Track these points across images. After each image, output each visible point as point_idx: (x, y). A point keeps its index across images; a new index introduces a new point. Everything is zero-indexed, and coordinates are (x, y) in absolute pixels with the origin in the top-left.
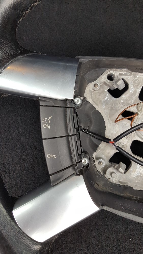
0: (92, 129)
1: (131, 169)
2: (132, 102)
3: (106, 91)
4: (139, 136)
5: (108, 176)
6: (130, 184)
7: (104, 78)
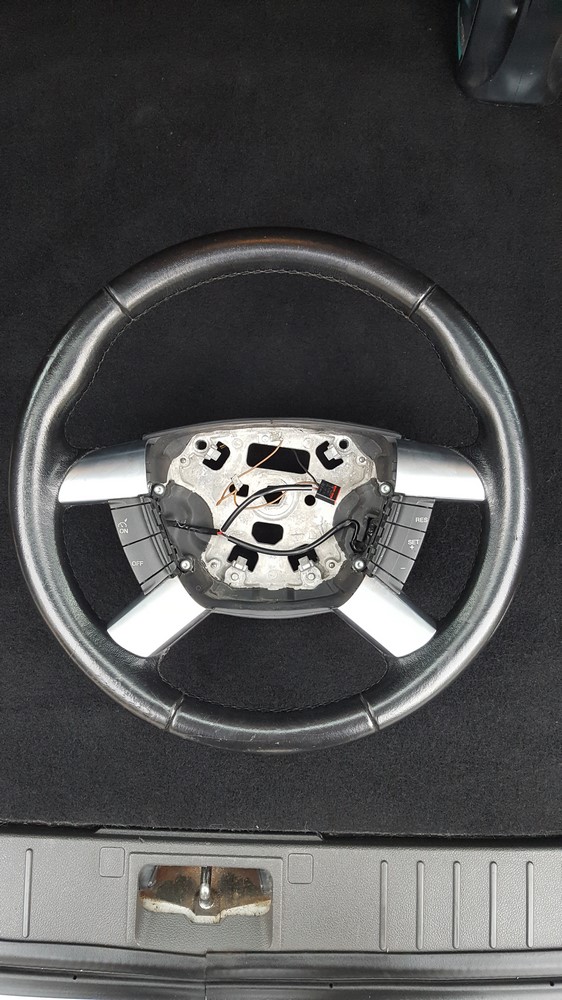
0: (193, 521)
1: (259, 564)
2: (239, 471)
3: (201, 463)
4: (259, 516)
5: (227, 580)
6: (262, 585)
7: (191, 448)
